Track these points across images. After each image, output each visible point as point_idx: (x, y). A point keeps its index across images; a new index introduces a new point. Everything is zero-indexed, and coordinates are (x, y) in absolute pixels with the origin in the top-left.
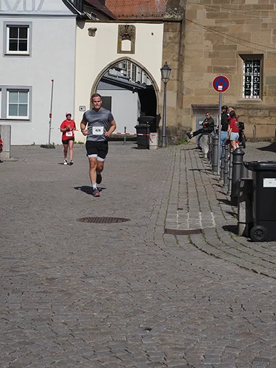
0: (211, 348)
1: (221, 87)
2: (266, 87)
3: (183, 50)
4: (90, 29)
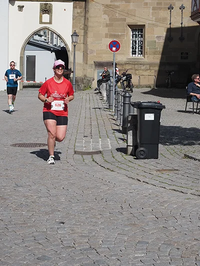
1: (115, 48)
2: (147, 48)
3: (87, 22)
4: (19, 6)
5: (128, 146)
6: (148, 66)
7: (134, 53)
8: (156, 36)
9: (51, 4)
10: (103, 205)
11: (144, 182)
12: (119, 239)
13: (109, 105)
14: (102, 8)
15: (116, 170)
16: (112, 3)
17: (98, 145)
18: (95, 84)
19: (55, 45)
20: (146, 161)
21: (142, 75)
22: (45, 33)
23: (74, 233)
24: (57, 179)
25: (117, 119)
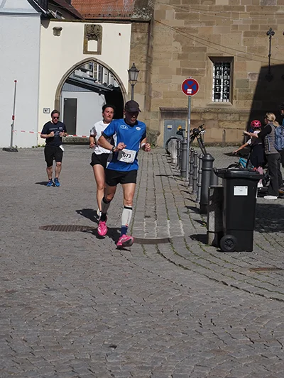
0: (179, 367)
1: (191, 90)
2: (236, 90)
3: (151, 52)
4: (54, 29)
6: (237, 115)
7: (217, 96)
8: (249, 73)
9: (100, 26)
10: (173, 321)
11: (232, 286)
12: (197, 373)
13: (181, 172)
14: (173, 32)
15: (192, 267)
16: (187, 26)
17: (166, 230)
18: (161, 140)
19: (105, 84)
20: (235, 254)
21: (228, 128)
22: (90, 66)
23: (131, 363)
24: (107, 280)
25: (192, 192)
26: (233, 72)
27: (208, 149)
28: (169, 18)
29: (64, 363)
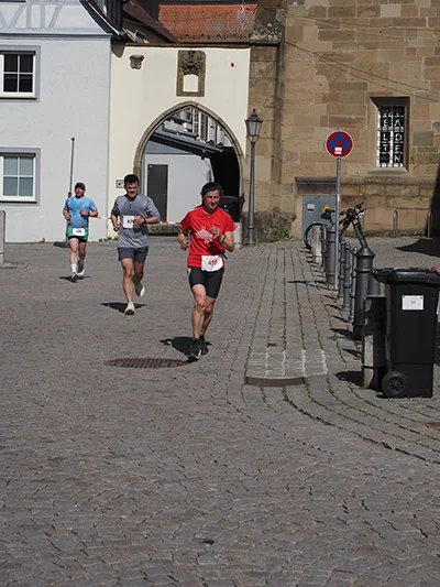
0: (309, 572)
1: (340, 149)
2: (413, 148)
3: (282, 91)
4: (132, 58)
5: (364, 367)
6: (416, 187)
7: (384, 159)
8: (433, 122)
9: (202, 53)
10: (303, 503)
11: (397, 450)
12: (337, 581)
13: (327, 276)
14: (314, 60)
15: (337, 421)
16: (337, 51)
17: (298, 365)
18: (297, 228)
19: (211, 142)
20: (405, 401)
21: (402, 209)
22: (189, 115)
23: (235, 566)
24: (203, 441)
25: (343, 306)
26: (408, 122)
27: (369, 241)
28: (308, 40)
29: (132, 567)
